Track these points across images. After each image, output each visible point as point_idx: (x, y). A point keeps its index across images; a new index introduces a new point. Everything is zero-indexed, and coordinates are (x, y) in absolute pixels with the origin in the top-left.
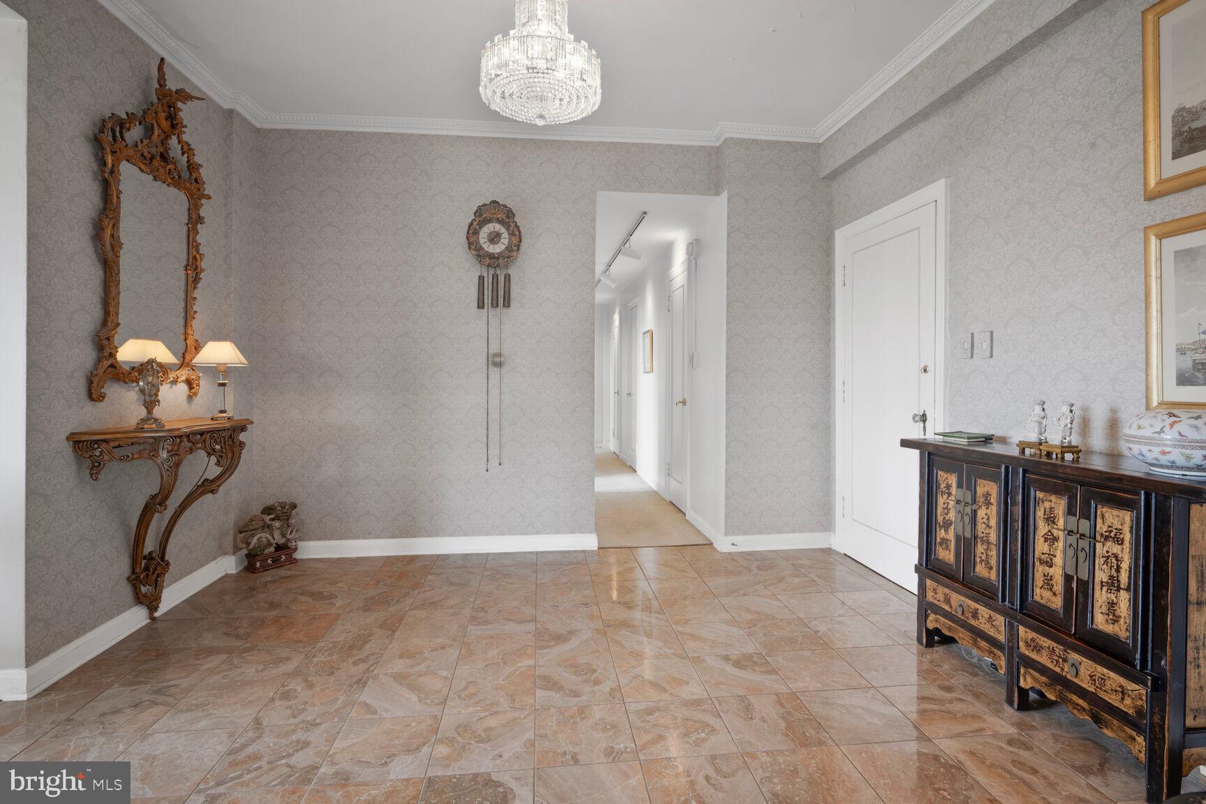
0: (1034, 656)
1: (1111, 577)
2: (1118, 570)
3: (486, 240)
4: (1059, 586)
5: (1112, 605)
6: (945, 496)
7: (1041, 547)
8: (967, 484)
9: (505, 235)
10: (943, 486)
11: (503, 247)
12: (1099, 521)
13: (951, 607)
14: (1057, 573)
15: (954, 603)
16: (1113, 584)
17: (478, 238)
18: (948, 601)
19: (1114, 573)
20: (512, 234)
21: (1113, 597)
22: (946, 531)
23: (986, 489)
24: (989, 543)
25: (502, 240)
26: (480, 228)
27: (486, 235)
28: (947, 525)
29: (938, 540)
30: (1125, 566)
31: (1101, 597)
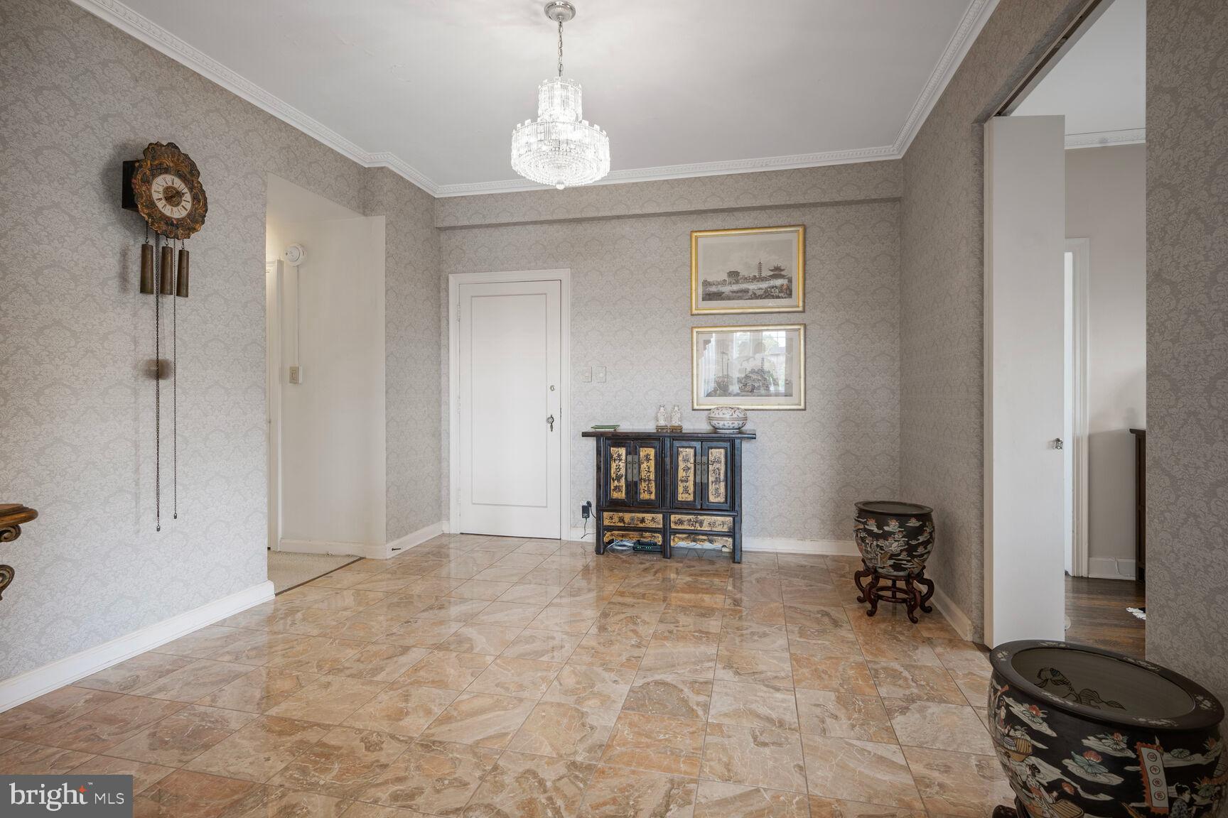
0: (680, 527)
1: (716, 478)
2: (719, 474)
3: (161, 196)
4: (691, 489)
5: (717, 489)
6: (617, 462)
7: (681, 474)
8: (632, 452)
9: (188, 197)
10: (615, 456)
11: (184, 213)
12: (710, 455)
13: (624, 523)
14: (691, 484)
15: (627, 520)
16: (717, 481)
17: (149, 190)
18: (622, 520)
19: (717, 476)
20: (195, 198)
21: (717, 486)
22: (619, 481)
23: (645, 453)
24: (649, 480)
25: (183, 203)
26: (154, 176)
27: (161, 189)
28: (618, 478)
29: (612, 488)
30: (722, 472)
31: (712, 488)
